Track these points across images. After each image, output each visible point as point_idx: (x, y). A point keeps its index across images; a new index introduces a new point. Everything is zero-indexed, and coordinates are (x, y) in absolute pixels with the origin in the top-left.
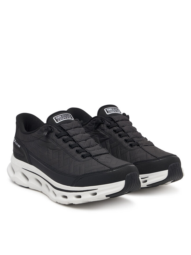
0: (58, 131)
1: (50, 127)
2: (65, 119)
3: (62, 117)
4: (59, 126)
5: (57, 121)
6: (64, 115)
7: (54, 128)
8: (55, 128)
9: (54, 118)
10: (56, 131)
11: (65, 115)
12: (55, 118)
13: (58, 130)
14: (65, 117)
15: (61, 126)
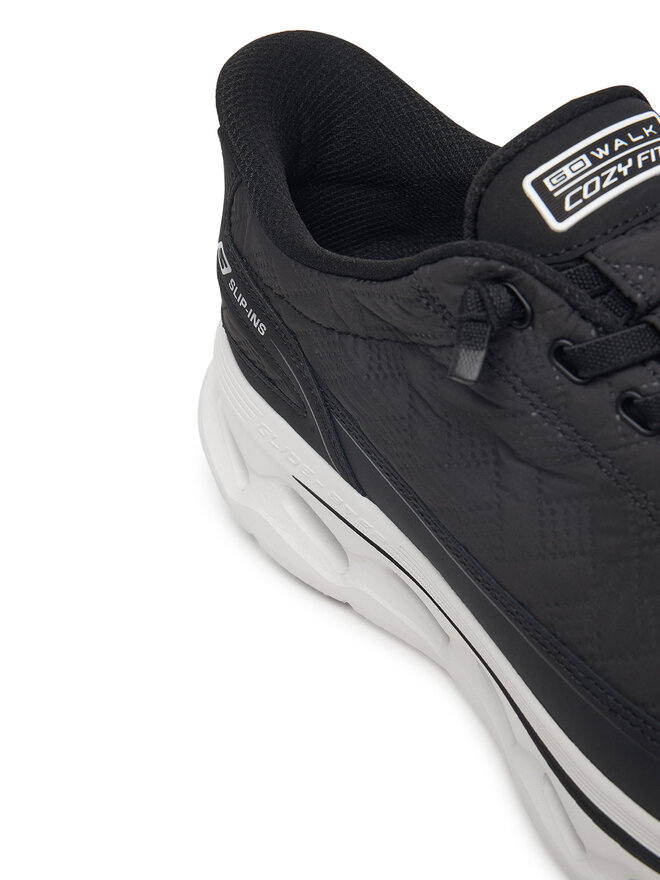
0: (575, 317)
1: (500, 279)
2: (621, 178)
3: (595, 161)
4: (582, 259)
5: (561, 216)
6: (610, 139)
7: (543, 291)
8: (551, 287)
9: (527, 184)
10: (557, 316)
11: (618, 143)
12: (538, 185)
13: (575, 307)
14: (623, 161)
15: (600, 263)
